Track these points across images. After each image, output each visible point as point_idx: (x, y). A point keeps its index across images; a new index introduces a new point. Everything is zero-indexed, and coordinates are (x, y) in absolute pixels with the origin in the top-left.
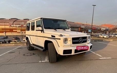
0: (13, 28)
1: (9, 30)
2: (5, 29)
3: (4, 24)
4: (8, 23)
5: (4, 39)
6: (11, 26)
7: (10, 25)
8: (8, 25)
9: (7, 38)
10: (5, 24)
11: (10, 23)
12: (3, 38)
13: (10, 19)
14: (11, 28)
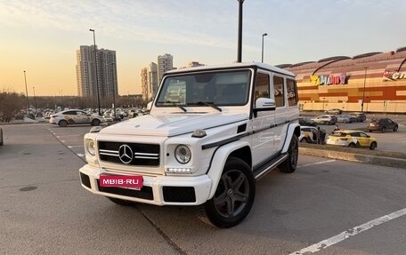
0: (398, 83)
1: (380, 94)
2: (364, 89)
3: (363, 73)
4: (383, 66)
5: (350, 122)
6: (390, 77)
7: (386, 75)
8: (381, 75)
9: (361, 121)
10: (369, 72)
11: (388, 67)
12: (348, 119)
13: (393, 53)
14: (391, 84)
